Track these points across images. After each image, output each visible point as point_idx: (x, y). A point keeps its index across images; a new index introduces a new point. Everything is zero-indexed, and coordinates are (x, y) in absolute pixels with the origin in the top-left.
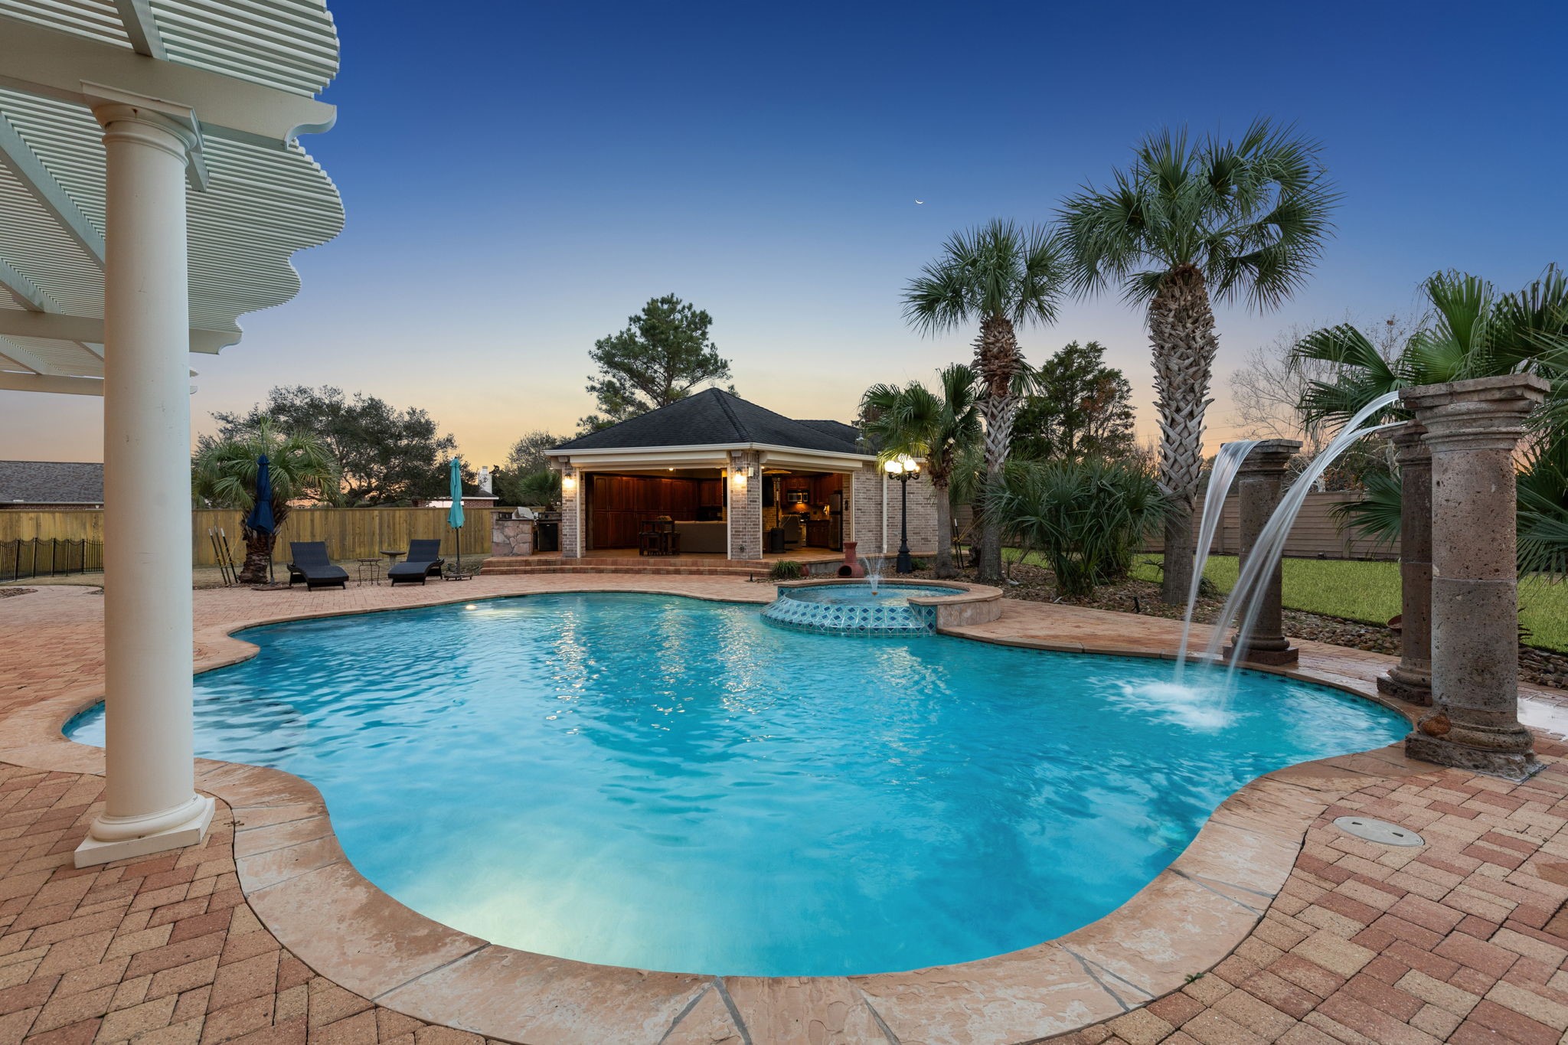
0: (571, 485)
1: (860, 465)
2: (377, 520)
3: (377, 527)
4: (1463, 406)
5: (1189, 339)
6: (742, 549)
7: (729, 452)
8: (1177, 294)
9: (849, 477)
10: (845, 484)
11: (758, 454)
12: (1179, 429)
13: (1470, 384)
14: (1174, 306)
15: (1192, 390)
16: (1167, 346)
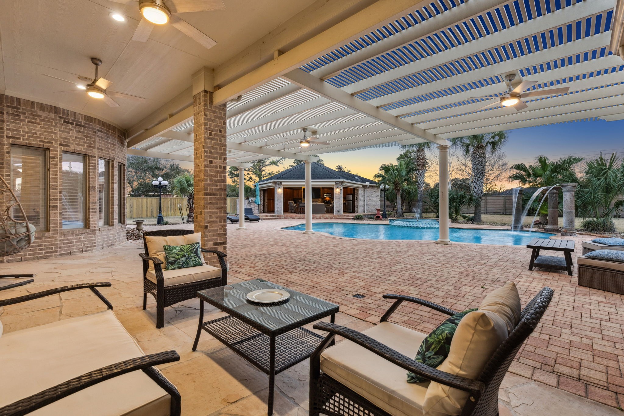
0: (280, 191)
1: (362, 186)
2: (169, 202)
3: (170, 204)
4: (569, 187)
5: (482, 161)
6: (339, 211)
7: (336, 182)
8: (479, 150)
9: (357, 190)
10: (355, 192)
11: (342, 182)
12: (479, 182)
13: (570, 184)
14: (479, 154)
15: (482, 173)
16: (477, 163)
